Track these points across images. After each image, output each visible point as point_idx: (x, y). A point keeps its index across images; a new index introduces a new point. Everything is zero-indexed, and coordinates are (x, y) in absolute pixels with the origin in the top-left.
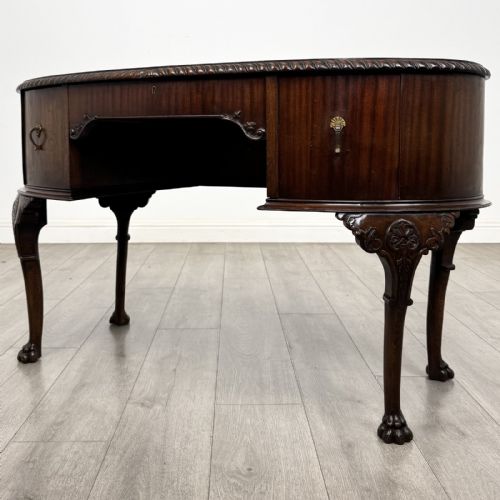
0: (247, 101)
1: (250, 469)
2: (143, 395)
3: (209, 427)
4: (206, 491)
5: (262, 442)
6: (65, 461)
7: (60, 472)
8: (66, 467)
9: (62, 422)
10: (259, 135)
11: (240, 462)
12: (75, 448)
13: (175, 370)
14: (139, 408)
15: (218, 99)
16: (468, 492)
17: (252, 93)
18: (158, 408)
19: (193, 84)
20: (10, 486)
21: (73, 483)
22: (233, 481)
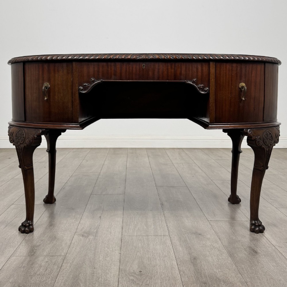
0: (200, 74)
1: (141, 272)
2: (83, 231)
3: (119, 248)
4: (117, 283)
5: (147, 256)
6: (41, 266)
7: (38, 273)
8: (41, 270)
9: (40, 245)
10: (206, 91)
11: (135, 267)
12: (46, 260)
13: (100, 217)
14: (81, 237)
15: (183, 72)
16: (259, 284)
17: (202, 70)
18: (91, 237)
19: (169, 64)
20: (10, 281)
21: (45, 279)
22: (132, 278)
